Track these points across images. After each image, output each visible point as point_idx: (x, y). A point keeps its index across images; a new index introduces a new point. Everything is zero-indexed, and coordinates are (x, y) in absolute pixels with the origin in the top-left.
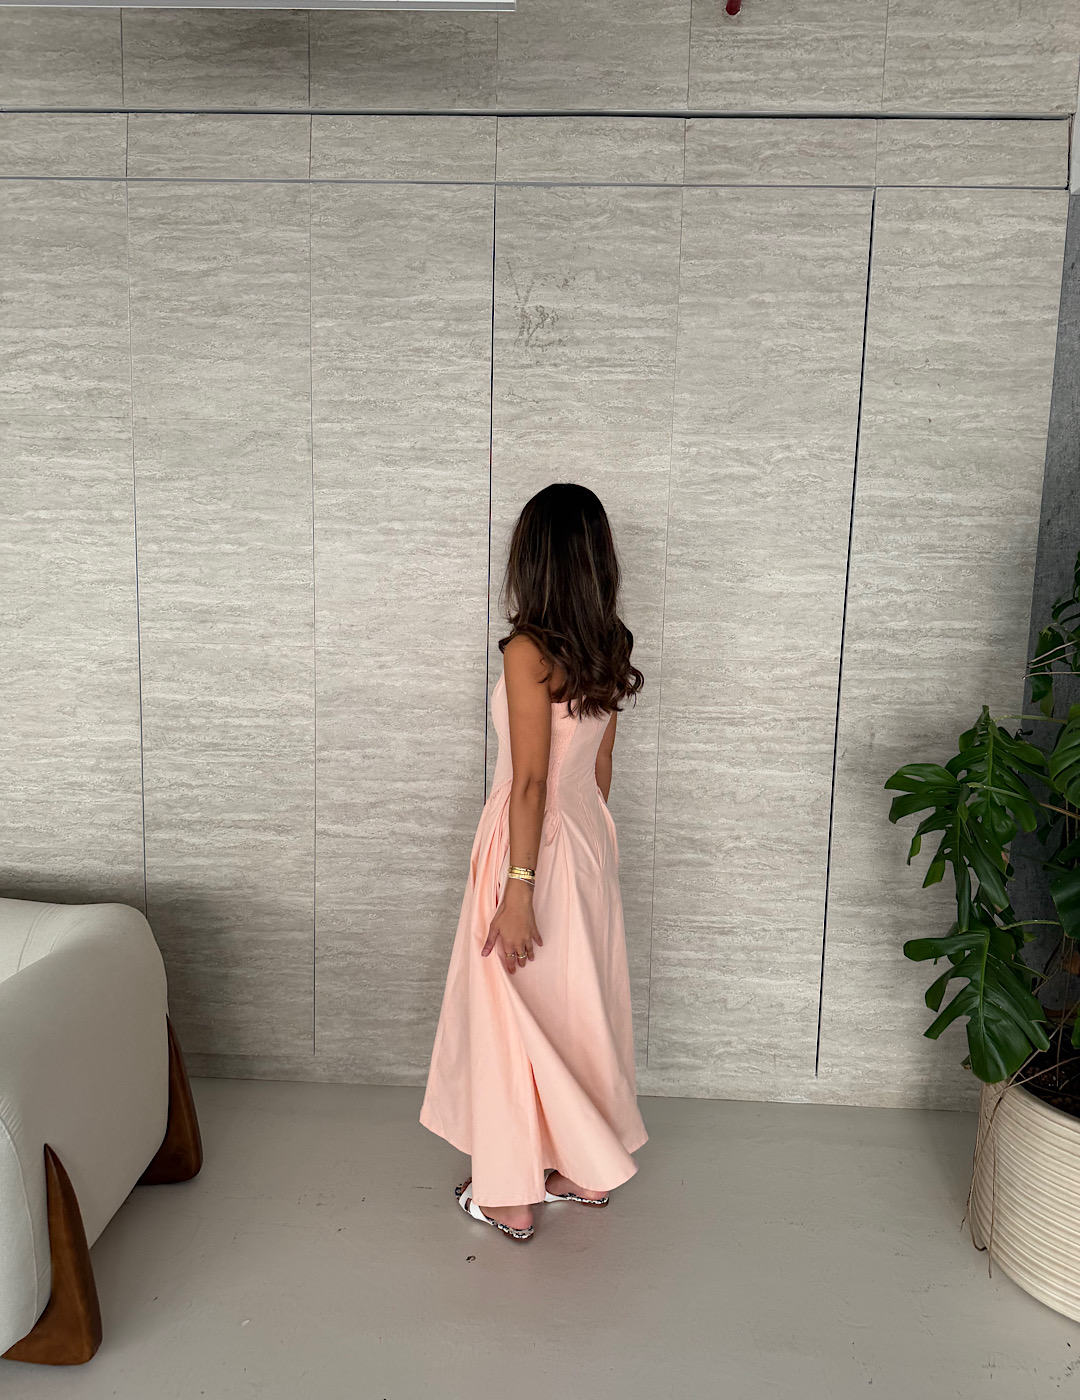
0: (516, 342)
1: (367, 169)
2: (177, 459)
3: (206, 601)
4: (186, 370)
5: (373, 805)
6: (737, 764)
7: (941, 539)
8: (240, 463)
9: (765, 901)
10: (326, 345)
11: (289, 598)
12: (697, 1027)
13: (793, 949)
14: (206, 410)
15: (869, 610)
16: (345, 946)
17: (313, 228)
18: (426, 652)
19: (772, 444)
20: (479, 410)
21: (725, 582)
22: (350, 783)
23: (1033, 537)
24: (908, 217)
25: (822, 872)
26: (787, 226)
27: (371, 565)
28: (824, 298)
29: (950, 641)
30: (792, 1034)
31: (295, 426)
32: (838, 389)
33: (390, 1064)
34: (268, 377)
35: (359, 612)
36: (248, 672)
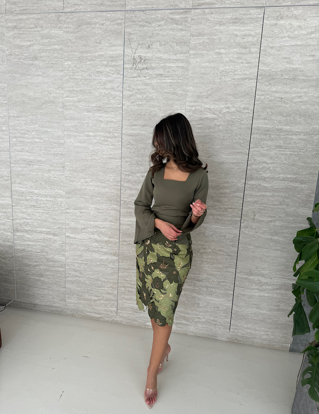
0: (131, 68)
1: (81, 7)
2: (21, 110)
3: (30, 158)
4: (24, 80)
5: (84, 229)
6: (206, 223)
7: (284, 144)
8: (41, 111)
9: (214, 271)
10: (68, 70)
11: (56, 158)
12: (189, 312)
13: (223, 288)
14: (30, 93)
15: (256, 169)
16: (75, 274)
17: (65, 30)
18: (100, 178)
19: (222, 106)
20: (119, 93)
22: (76, 221)
24: (277, 19)
25: (234, 263)
26: (230, 23)
27: (83, 147)
28: (243, 51)
29: (286, 182)
30: (221, 317)
31: (58, 99)
32: (248, 86)
33: (90, 312)
34: (50, 82)
35: (79, 164)
36: (44, 182)
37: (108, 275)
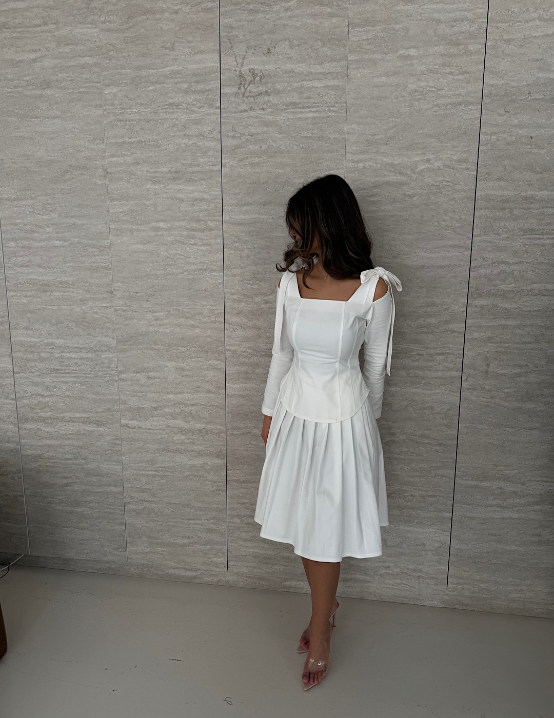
0: (236, 95)
2: (24, 186)
3: (45, 278)
4: (25, 127)
5: (155, 409)
6: (393, 384)
7: (539, 225)
8: (62, 187)
9: (413, 476)
10: (113, 105)
11: (96, 275)
13: (432, 508)
14: (39, 153)
15: (486, 277)
16: (142, 497)
17: (101, 25)
18: (184, 310)
19: (416, 159)
20: (213, 144)
22: (141, 394)
27: (147, 252)
28: (453, 50)
29: (546, 298)
30: (430, 563)
31: (95, 161)
32: (464, 117)
33: (174, 568)
34: (77, 129)
35: (140, 284)
36: (74, 324)
37: (207, 495)
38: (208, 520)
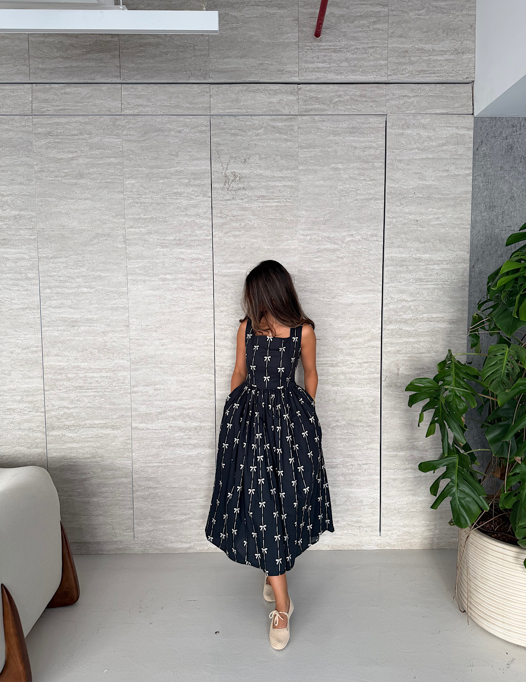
0: (223, 189)
1: (148, 109)
2: (60, 248)
3: (74, 316)
4: (63, 205)
5: (160, 413)
6: (335, 385)
7: (425, 276)
8: (90, 249)
9: (352, 451)
10: (131, 192)
11: (116, 313)
13: (366, 473)
14: (73, 224)
15: (393, 310)
16: (148, 484)
17: (123, 137)
18: (184, 337)
19: (345, 234)
20: (206, 221)
21: (326, 299)
22: (149, 403)
23: (467, 274)
24: (402, 127)
25: (378, 436)
26: (347, 133)
27: (156, 296)
28: (365, 166)
29: (432, 323)
30: (367, 515)
31: (117, 230)
32: (374, 208)
33: (173, 542)
34: (103, 207)
35: (151, 319)
36: (96, 350)
37: (200, 478)
38: (201, 498)
